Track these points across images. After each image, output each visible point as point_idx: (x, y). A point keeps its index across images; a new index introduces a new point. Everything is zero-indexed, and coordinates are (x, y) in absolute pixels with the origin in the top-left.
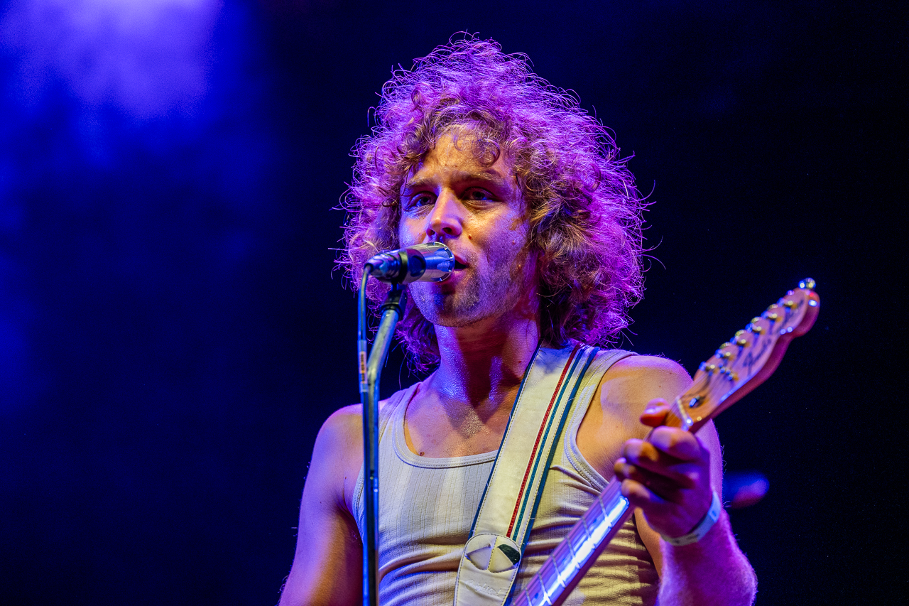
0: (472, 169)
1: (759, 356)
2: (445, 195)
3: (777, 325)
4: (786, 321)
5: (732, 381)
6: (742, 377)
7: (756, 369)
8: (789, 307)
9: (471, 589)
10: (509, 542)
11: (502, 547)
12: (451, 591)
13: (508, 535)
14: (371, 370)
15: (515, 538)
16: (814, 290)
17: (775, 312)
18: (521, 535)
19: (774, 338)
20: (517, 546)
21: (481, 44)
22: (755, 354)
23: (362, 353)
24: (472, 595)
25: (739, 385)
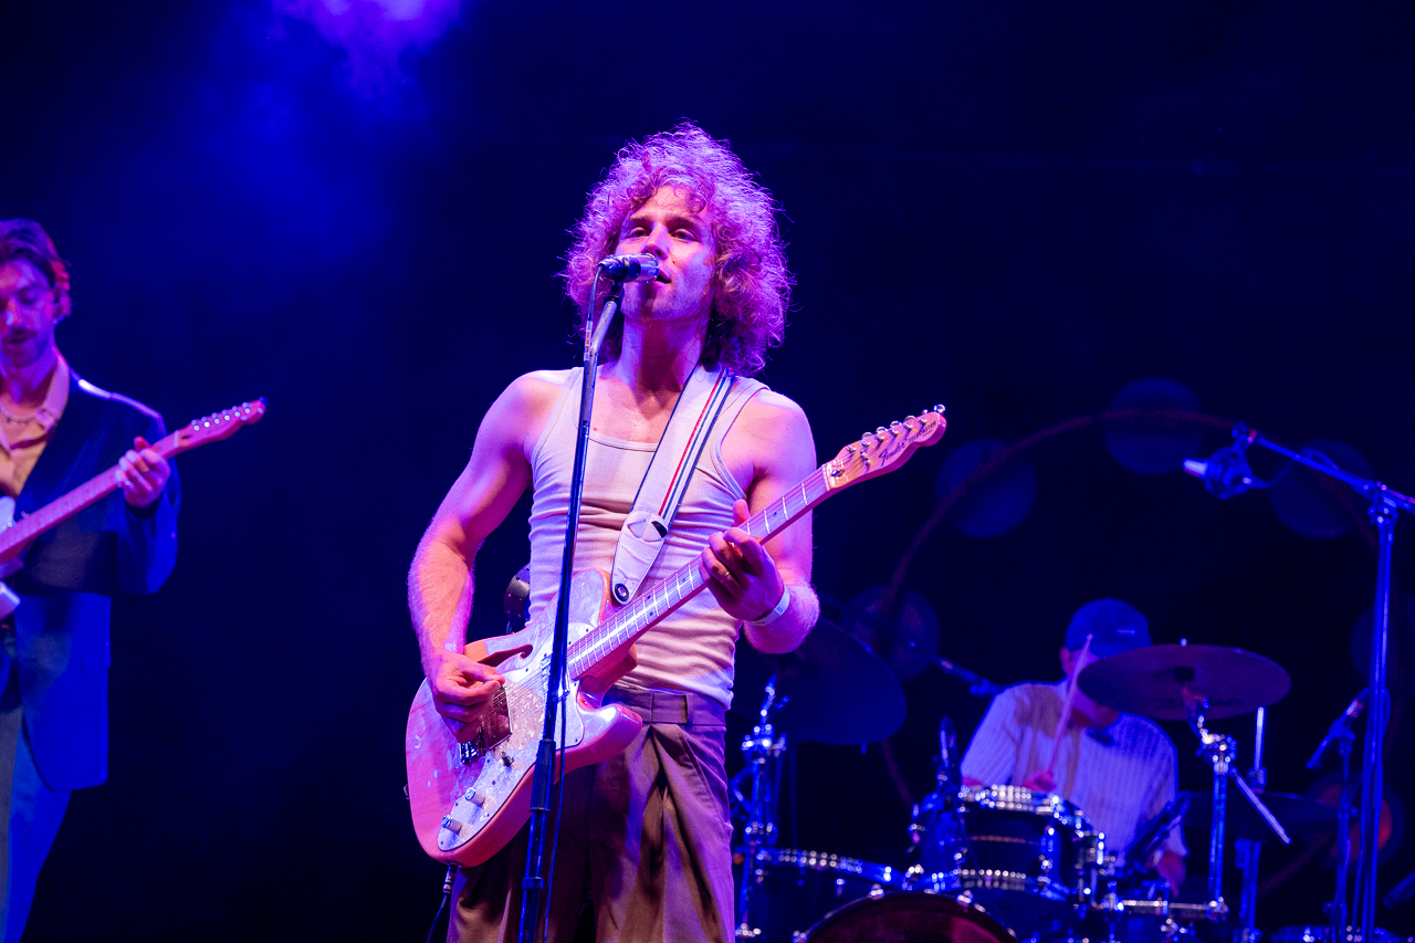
0: (684, 214)
1: (892, 454)
2: (659, 228)
3: (912, 434)
4: (919, 434)
5: (868, 465)
6: (875, 464)
7: (887, 463)
8: (923, 424)
9: (628, 552)
10: (660, 520)
11: (655, 523)
12: (616, 542)
13: (660, 514)
14: (594, 345)
15: (664, 517)
16: (943, 414)
17: (912, 423)
18: (669, 515)
19: (907, 444)
20: (665, 523)
21: (696, 132)
22: (890, 452)
23: (588, 331)
24: (629, 556)
25: (871, 470)
